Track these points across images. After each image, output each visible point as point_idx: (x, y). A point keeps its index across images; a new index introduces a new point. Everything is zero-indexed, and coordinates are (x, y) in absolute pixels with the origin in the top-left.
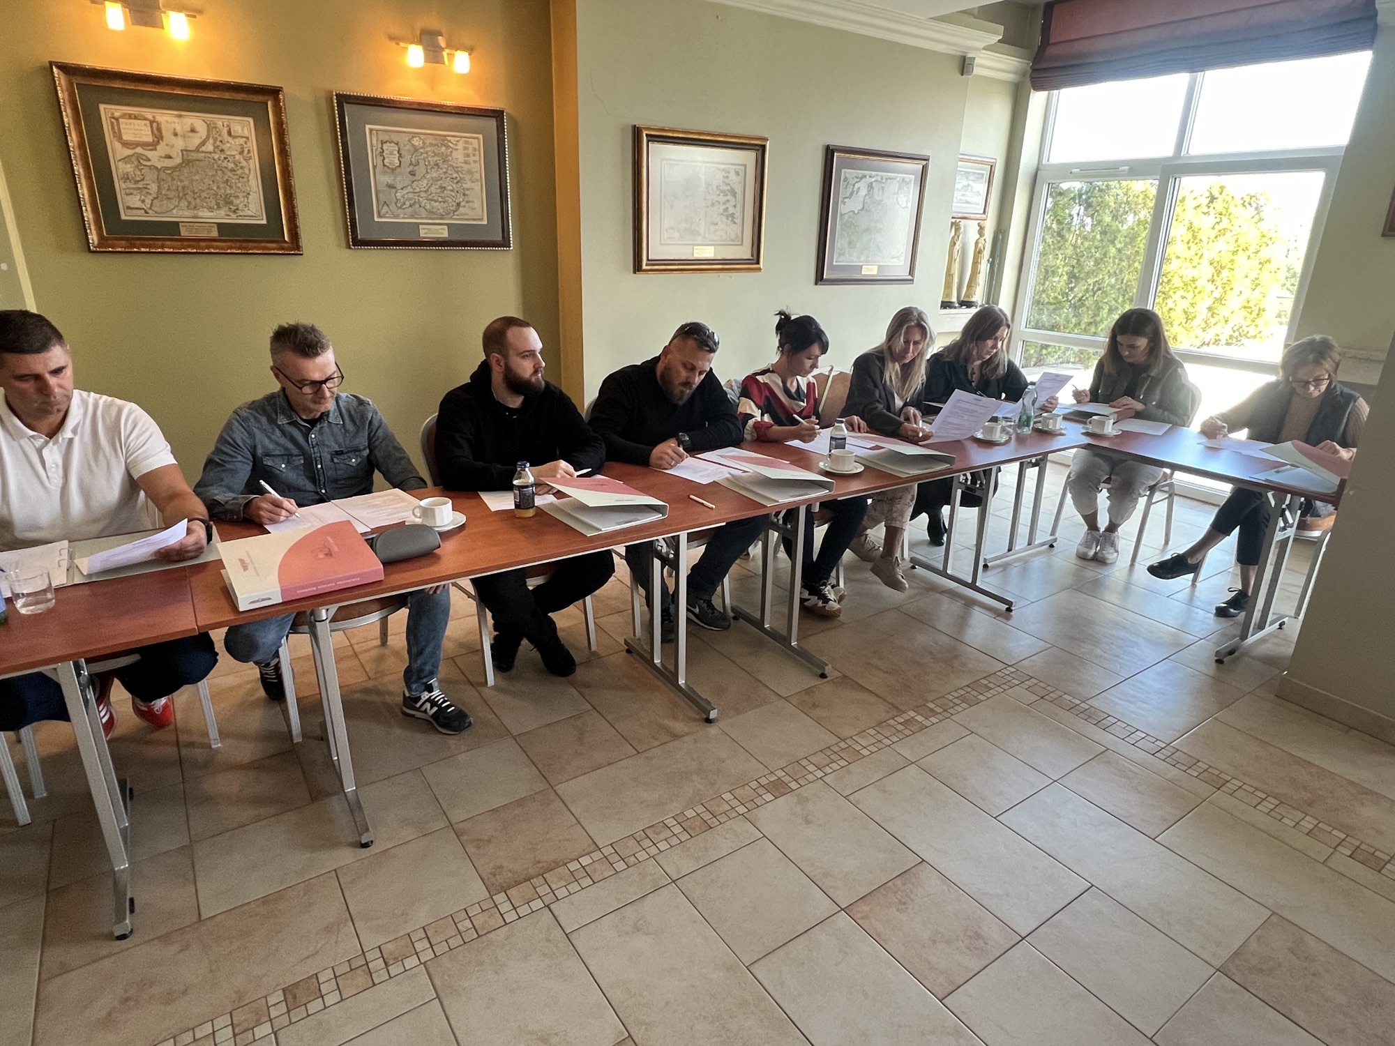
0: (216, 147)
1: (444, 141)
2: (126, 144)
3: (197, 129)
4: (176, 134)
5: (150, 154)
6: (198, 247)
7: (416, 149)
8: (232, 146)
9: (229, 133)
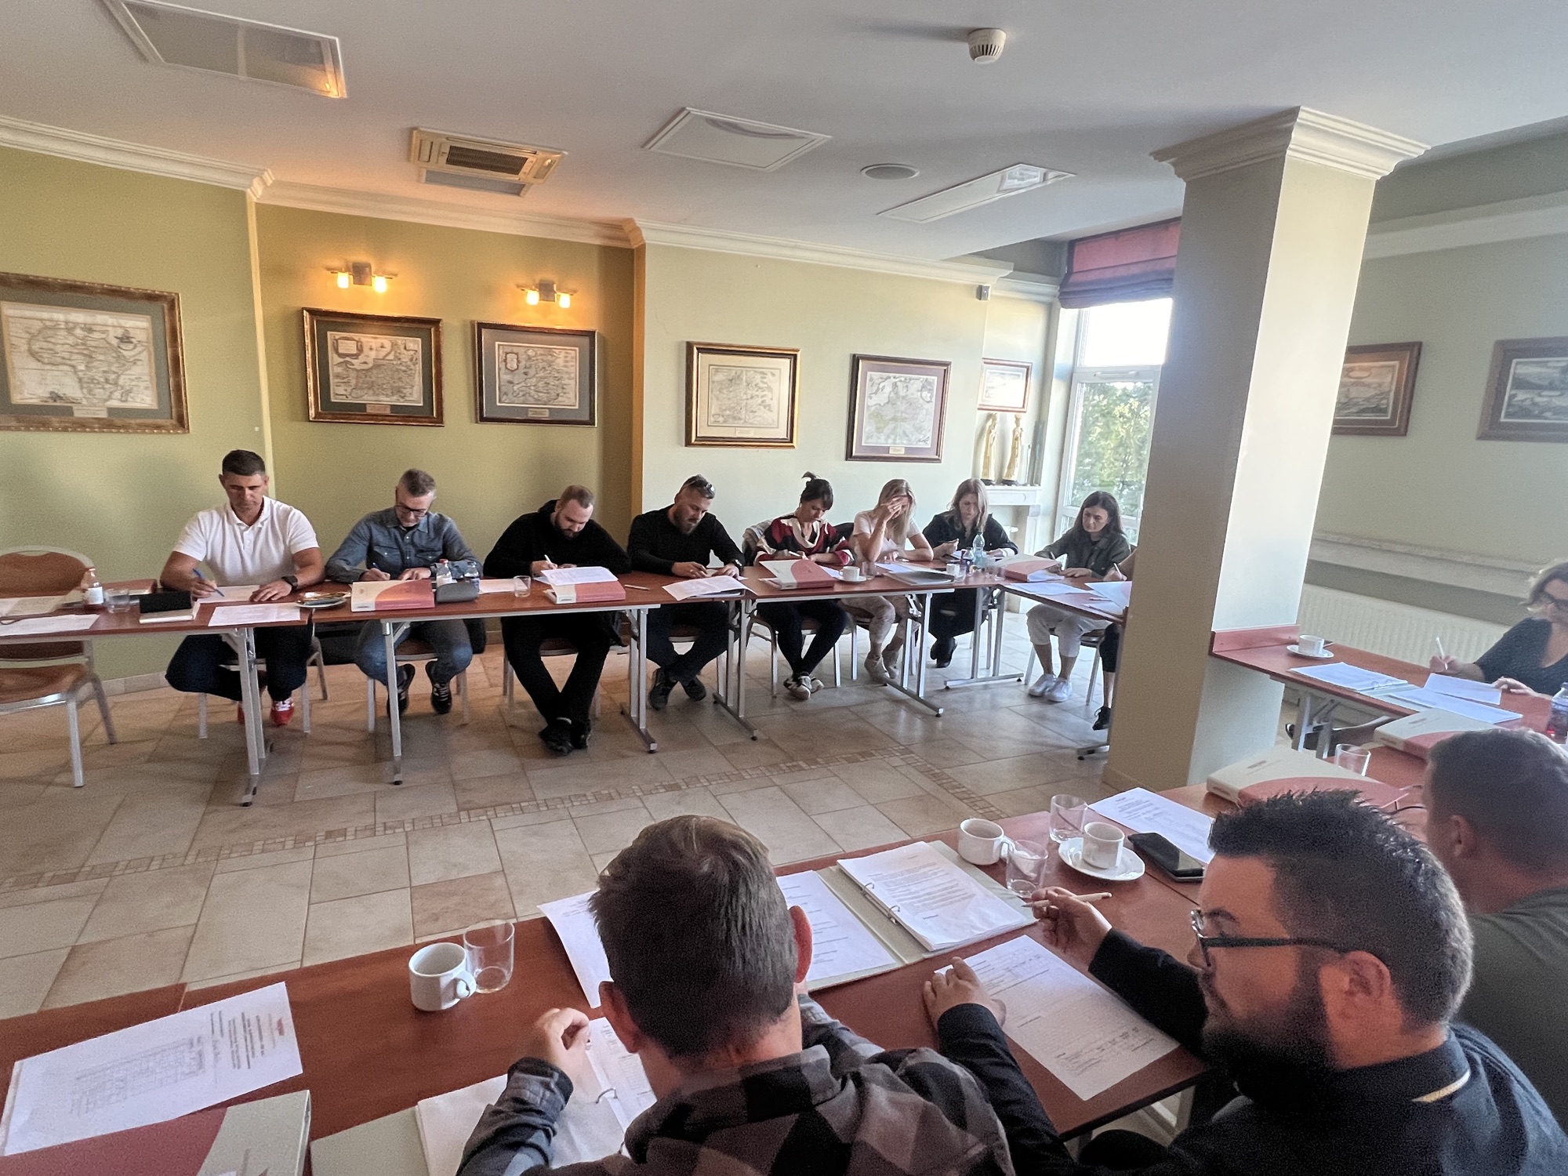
0: (396, 357)
1: (550, 352)
2: (341, 355)
3: (386, 345)
4: (371, 349)
5: (353, 361)
6: (377, 419)
7: (529, 358)
8: (406, 357)
9: (405, 348)
